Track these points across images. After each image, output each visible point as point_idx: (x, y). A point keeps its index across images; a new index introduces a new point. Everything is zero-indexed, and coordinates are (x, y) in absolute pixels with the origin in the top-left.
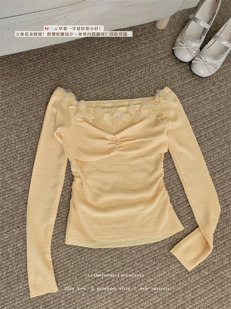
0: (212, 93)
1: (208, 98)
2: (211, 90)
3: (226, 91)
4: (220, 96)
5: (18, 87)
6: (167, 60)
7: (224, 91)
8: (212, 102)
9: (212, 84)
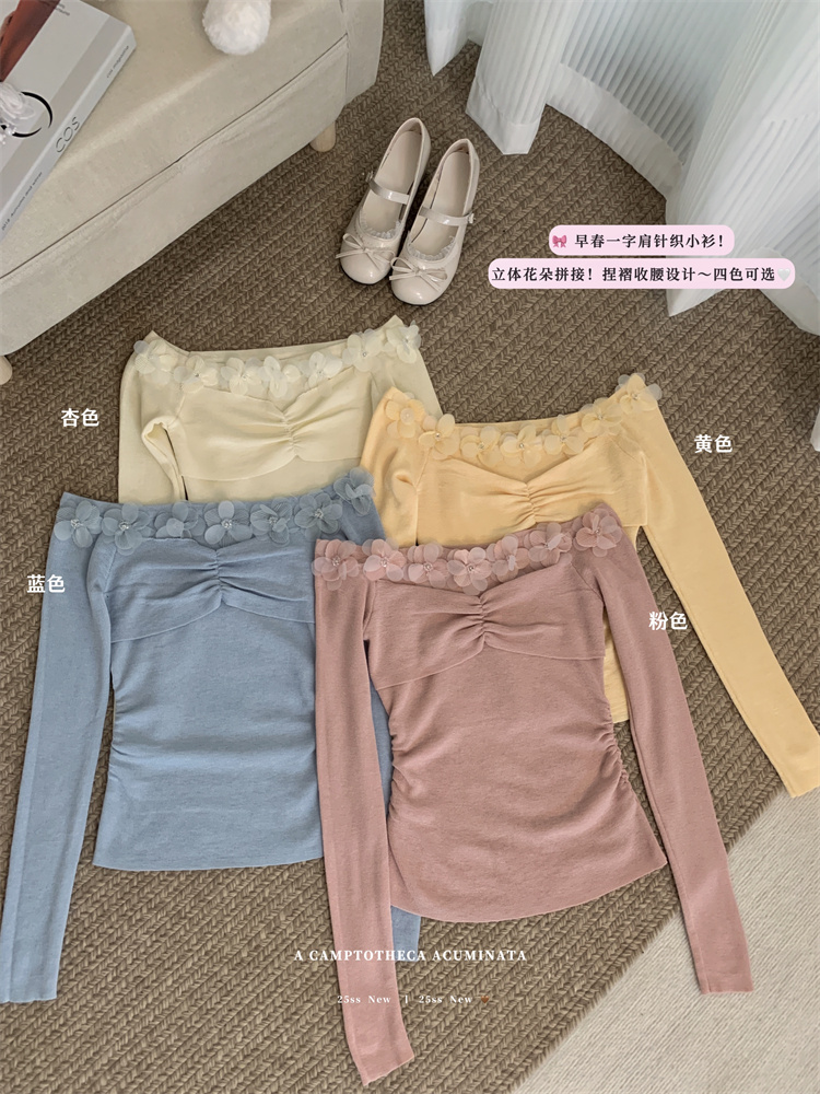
0: (495, 349)
1: (489, 364)
2: (491, 344)
3: (523, 335)
4: (514, 350)
5: (67, 479)
6: (375, 308)
7: (520, 335)
8: (500, 370)
9: (489, 329)
